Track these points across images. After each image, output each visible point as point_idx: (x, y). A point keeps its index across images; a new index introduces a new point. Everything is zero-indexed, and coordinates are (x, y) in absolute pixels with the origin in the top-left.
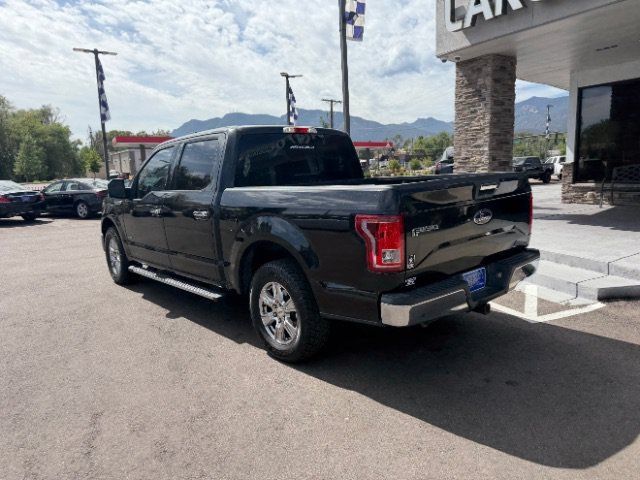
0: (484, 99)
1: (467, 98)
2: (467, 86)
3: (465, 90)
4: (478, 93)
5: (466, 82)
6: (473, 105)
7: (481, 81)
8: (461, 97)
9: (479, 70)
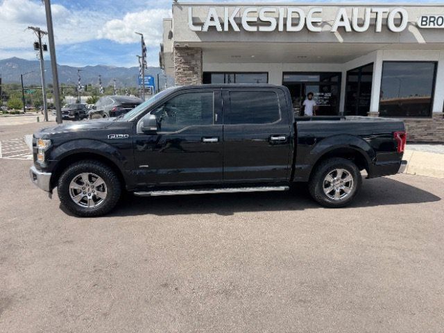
0: (196, 73)
1: (184, 70)
2: (184, 63)
3: (182, 65)
4: (192, 69)
5: (183, 61)
6: (190, 75)
7: (194, 63)
8: (179, 69)
9: (193, 55)
